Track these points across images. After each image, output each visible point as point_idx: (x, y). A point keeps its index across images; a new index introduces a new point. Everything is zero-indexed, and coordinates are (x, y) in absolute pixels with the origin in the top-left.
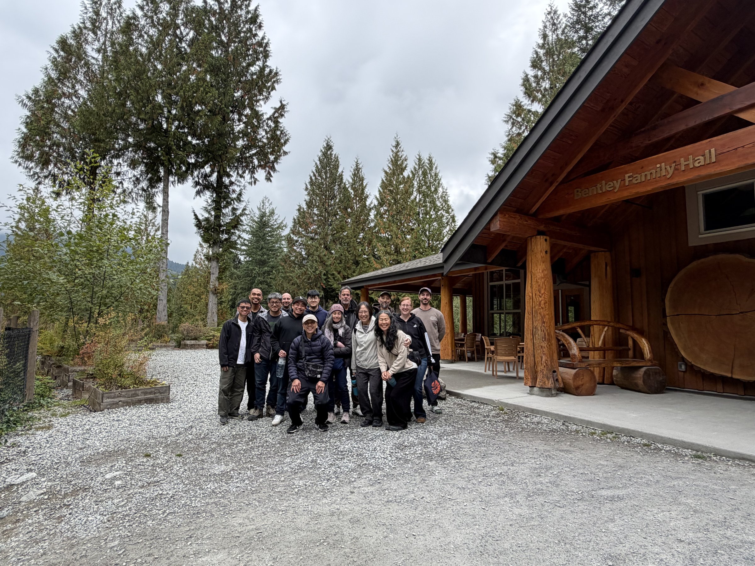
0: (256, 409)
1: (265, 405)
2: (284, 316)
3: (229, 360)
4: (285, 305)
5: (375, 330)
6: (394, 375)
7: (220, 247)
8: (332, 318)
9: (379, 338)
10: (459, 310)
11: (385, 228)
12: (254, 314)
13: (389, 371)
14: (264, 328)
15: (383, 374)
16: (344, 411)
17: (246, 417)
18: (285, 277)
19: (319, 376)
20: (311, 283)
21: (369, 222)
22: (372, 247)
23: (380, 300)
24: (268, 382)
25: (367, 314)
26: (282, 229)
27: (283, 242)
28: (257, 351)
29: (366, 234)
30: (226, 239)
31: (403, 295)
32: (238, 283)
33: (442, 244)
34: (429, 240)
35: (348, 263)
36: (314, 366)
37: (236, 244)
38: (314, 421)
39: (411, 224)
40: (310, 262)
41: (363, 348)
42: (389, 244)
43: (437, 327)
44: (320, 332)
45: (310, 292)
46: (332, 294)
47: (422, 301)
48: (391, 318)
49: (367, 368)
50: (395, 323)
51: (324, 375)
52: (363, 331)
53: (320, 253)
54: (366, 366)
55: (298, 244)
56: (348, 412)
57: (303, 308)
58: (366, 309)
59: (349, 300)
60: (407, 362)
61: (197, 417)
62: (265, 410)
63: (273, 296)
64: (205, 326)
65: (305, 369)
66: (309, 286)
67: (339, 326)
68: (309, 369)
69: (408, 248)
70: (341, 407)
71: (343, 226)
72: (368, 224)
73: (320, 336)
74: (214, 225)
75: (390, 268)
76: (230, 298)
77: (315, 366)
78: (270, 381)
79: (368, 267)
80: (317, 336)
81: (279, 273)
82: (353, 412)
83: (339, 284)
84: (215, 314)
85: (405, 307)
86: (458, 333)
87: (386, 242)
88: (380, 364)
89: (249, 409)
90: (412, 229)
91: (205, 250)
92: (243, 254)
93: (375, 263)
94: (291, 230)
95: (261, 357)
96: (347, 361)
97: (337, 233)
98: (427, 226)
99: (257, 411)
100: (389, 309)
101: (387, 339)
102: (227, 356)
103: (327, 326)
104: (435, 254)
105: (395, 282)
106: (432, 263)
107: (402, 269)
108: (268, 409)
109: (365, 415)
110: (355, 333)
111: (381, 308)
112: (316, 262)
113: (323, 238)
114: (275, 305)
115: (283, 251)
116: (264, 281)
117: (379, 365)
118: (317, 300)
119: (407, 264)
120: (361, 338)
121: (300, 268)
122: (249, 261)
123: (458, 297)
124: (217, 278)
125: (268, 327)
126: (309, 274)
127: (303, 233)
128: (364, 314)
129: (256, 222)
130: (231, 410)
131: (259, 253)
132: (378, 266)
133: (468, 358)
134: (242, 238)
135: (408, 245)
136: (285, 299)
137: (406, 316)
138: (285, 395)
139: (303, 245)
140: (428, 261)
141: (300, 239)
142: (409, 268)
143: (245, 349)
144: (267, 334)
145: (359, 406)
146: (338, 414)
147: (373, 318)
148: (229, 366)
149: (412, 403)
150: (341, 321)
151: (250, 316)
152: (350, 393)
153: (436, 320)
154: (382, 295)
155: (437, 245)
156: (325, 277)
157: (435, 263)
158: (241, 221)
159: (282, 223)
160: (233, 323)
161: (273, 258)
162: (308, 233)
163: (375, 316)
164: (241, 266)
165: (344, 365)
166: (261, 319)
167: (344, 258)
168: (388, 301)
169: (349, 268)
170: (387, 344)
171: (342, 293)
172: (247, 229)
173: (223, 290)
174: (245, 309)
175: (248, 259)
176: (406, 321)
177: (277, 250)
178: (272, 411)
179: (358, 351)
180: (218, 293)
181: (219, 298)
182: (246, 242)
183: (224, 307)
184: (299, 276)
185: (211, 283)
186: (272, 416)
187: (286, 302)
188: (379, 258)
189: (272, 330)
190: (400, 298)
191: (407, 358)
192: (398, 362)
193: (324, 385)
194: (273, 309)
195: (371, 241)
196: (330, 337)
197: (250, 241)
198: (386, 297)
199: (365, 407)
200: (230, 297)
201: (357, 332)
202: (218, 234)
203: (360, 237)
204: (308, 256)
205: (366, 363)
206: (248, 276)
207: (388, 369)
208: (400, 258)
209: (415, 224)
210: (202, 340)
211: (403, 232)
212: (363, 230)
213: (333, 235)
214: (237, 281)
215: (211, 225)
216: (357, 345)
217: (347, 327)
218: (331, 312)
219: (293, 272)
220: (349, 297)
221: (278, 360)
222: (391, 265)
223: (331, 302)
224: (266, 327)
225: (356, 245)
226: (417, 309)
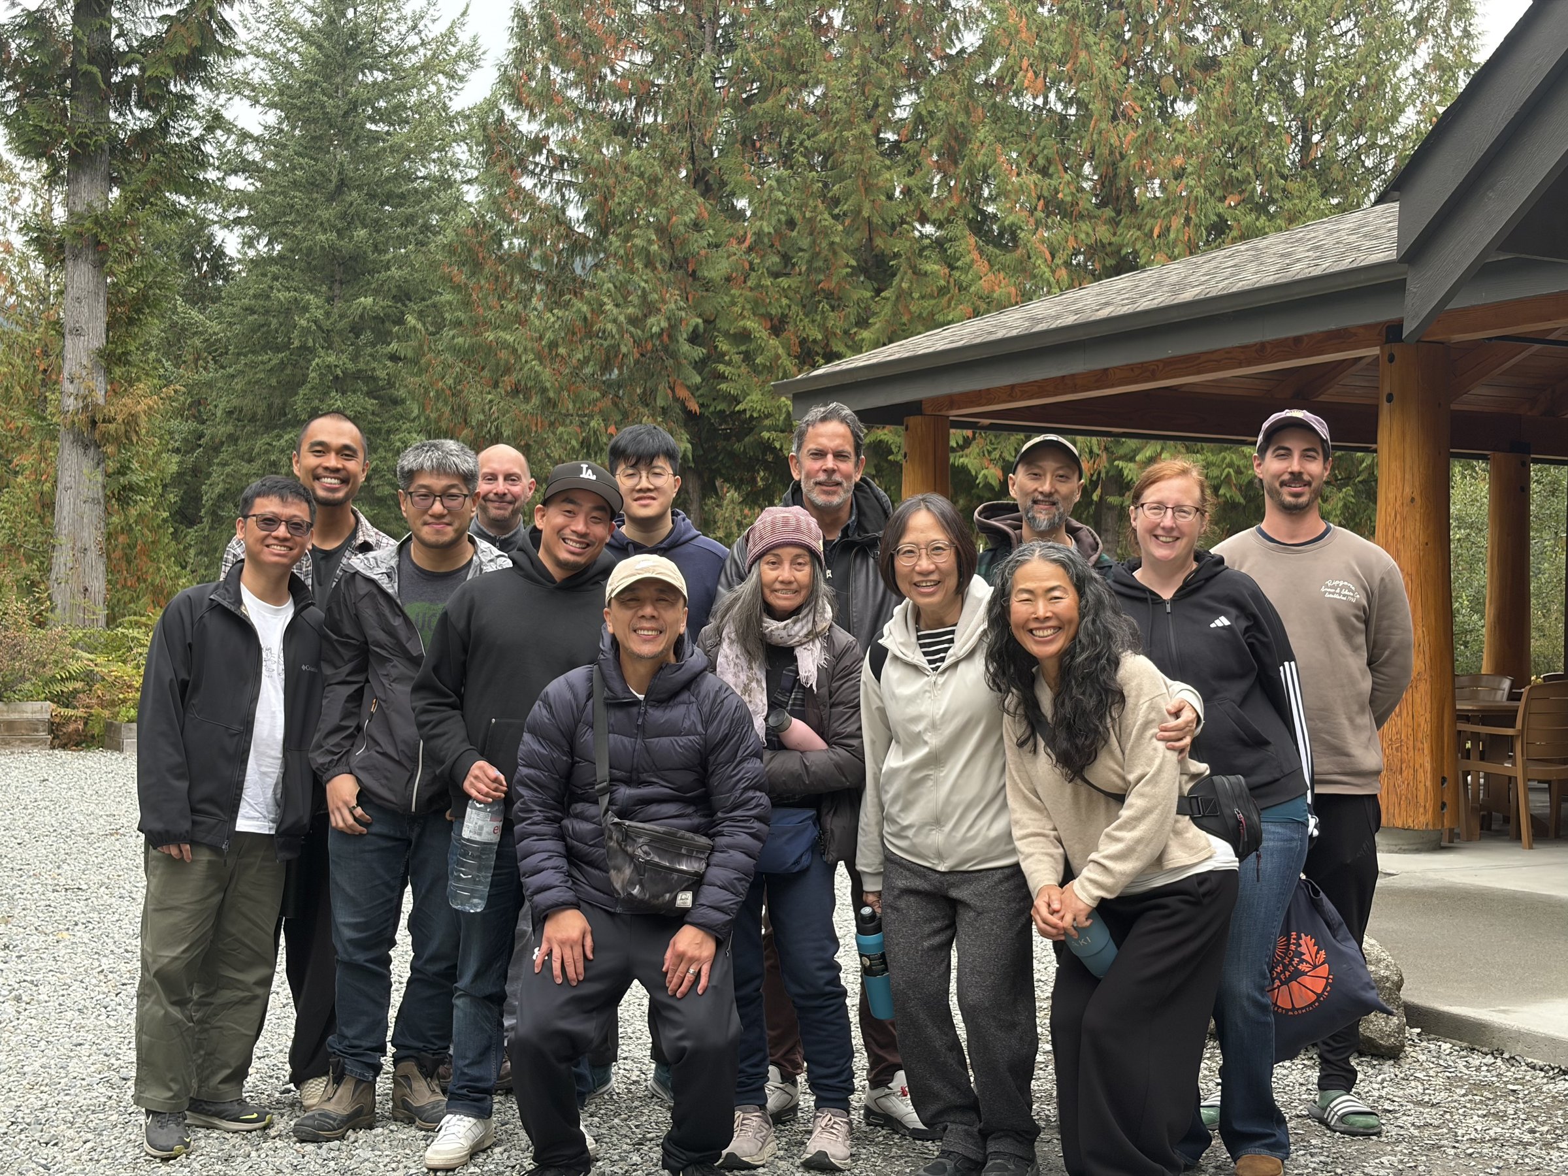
0: (338, 1080)
1: (387, 1061)
2: (489, 568)
3: (194, 811)
4: (493, 511)
5: (991, 657)
6: (1104, 909)
7: (113, 181)
8: (761, 586)
9: (1011, 700)
10: (1485, 541)
11: (1045, 58)
12: (325, 560)
13: (1075, 884)
14: (382, 636)
15: (1040, 903)
16: (819, 1106)
17: (284, 1123)
18: (473, 349)
19: (685, 899)
20: (619, 384)
21: (955, 27)
22: (970, 173)
23: (1021, 483)
24: (403, 936)
25: (946, 560)
26: (451, 76)
27: (460, 152)
28: (341, 763)
29: (934, 96)
30: (142, 137)
31: (1148, 452)
32: (210, 385)
33: (1386, 150)
34: (1306, 130)
35: (827, 269)
36: (660, 843)
37: (203, 163)
38: (657, 1154)
39: (1198, 32)
40: (614, 268)
41: (920, 753)
42: (1066, 155)
43: (1361, 639)
44: (695, 657)
45: (624, 435)
46: (738, 447)
47: (1275, 494)
48: (1080, 584)
49: (942, 868)
50: (1108, 615)
51: (711, 894)
52: (922, 661)
53: (672, 212)
54: (940, 856)
55: (541, 159)
56: (845, 1107)
57: (599, 530)
58: (939, 536)
59: (849, 486)
60: (1177, 833)
61: (25, 1116)
62: (383, 1084)
63: (427, 460)
64: (40, 623)
65: (610, 854)
66: (606, 403)
67: (798, 629)
68: (632, 858)
69: (1179, 175)
70: (801, 1078)
71: (800, 49)
72: (948, 40)
73: (695, 678)
74: (77, 54)
75: (1072, 295)
76: (174, 468)
77: (666, 844)
78: (411, 927)
79: (943, 291)
80: (681, 676)
81: (439, 327)
82: (869, 1112)
83: (778, 391)
84: (93, 554)
85: (1168, 521)
86: (1476, 678)
87: (1051, 146)
88: (1018, 844)
89: (298, 1078)
90: (1209, 65)
91: (27, 198)
92: (238, 221)
93: (981, 266)
94: (505, 79)
95: (364, 797)
96: (835, 824)
97: (765, 92)
98: (1298, 42)
99: (345, 1090)
100: (1073, 532)
101: (1057, 702)
102: (183, 785)
103: (729, 631)
104: (1342, 209)
105: (1102, 378)
106: (1327, 266)
107: (1144, 304)
108: (400, 1080)
109: (933, 1129)
110: (877, 671)
111: (1025, 531)
112: (649, 264)
113: (686, 126)
114: (438, 507)
115: (458, 203)
116: (358, 375)
117: (1014, 851)
118: (666, 480)
119: (1176, 270)
120: (911, 699)
121: (556, 299)
122: (270, 260)
123: (1480, 465)
124: (101, 353)
125: (403, 633)
126: (605, 334)
127: (573, 93)
128: (925, 564)
129: (305, 36)
130: (203, 1081)
131: (325, 214)
132: (1004, 287)
133: (1535, 820)
134: (229, 129)
135: (1179, 161)
136: (493, 477)
137: (1164, 568)
138: (497, 1001)
139: (574, 166)
140: (1301, 251)
141: (555, 135)
142: (1188, 295)
143: (277, 751)
144: (398, 667)
145: (900, 1079)
146: (783, 1117)
147: (980, 589)
148: (194, 843)
149: (1210, 1065)
150: (810, 599)
151: (304, 570)
152: (853, 1002)
153: (1360, 597)
154: (1030, 458)
155: (1357, 154)
156: (699, 352)
157: (1345, 265)
158: (226, 28)
159: (450, 35)
160: (216, 607)
161: (402, 241)
162: (599, 97)
163: (987, 577)
164: (229, 289)
165: (818, 847)
166: (363, 588)
167: (805, 243)
168: (1064, 488)
169: (836, 300)
170: (1062, 735)
171: (811, 446)
172: (256, 77)
173: (132, 421)
174: (282, 531)
175: (262, 245)
176: (1167, 594)
177: (427, 194)
178: (425, 1094)
179: (894, 772)
180: (106, 438)
181: (112, 466)
182: (253, 154)
183: (141, 517)
184: (553, 345)
185: (68, 387)
186: (429, 1123)
187: (501, 497)
188: (1008, 238)
189: (421, 646)
190: (1130, 470)
191: (1180, 811)
192: (1129, 836)
193: (708, 949)
194: (427, 533)
195: (963, 141)
196: (746, 689)
197: (272, 143)
198: (1050, 465)
199: (937, 1086)
200: (172, 463)
201: (888, 668)
202: (99, 109)
203: (901, 114)
204: (603, 232)
205: (937, 838)
206: (270, 345)
207: (1068, 875)
208: (1129, 236)
209: (1222, 31)
210: (29, 698)
211: (1155, 81)
212: (916, 71)
213: (742, 106)
214: (205, 376)
215: (58, 57)
216: (889, 737)
217: (843, 637)
218: (754, 550)
219: (521, 320)
220: (847, 466)
221: (462, 816)
222: (1079, 277)
223: (732, 495)
224: (391, 632)
225: (878, 161)
226: (1246, 537)
